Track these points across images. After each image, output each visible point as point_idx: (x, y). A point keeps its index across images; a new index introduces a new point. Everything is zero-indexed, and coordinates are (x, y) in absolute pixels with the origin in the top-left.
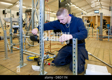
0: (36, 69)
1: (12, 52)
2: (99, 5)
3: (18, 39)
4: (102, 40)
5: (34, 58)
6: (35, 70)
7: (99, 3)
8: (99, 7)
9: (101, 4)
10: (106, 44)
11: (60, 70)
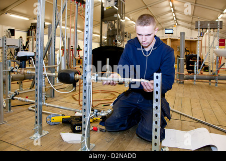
0: (71, 140)
1: (10, 109)
2: (174, 19)
3: (18, 83)
4: (183, 83)
5: (63, 119)
6: (69, 143)
7: (173, 15)
8: (172, 23)
9: (177, 17)
10: (192, 89)
11: (118, 139)
